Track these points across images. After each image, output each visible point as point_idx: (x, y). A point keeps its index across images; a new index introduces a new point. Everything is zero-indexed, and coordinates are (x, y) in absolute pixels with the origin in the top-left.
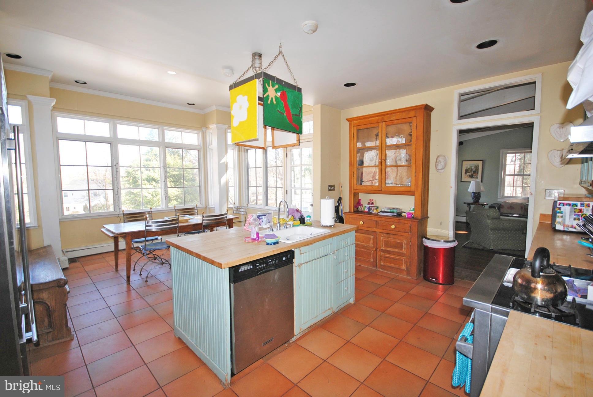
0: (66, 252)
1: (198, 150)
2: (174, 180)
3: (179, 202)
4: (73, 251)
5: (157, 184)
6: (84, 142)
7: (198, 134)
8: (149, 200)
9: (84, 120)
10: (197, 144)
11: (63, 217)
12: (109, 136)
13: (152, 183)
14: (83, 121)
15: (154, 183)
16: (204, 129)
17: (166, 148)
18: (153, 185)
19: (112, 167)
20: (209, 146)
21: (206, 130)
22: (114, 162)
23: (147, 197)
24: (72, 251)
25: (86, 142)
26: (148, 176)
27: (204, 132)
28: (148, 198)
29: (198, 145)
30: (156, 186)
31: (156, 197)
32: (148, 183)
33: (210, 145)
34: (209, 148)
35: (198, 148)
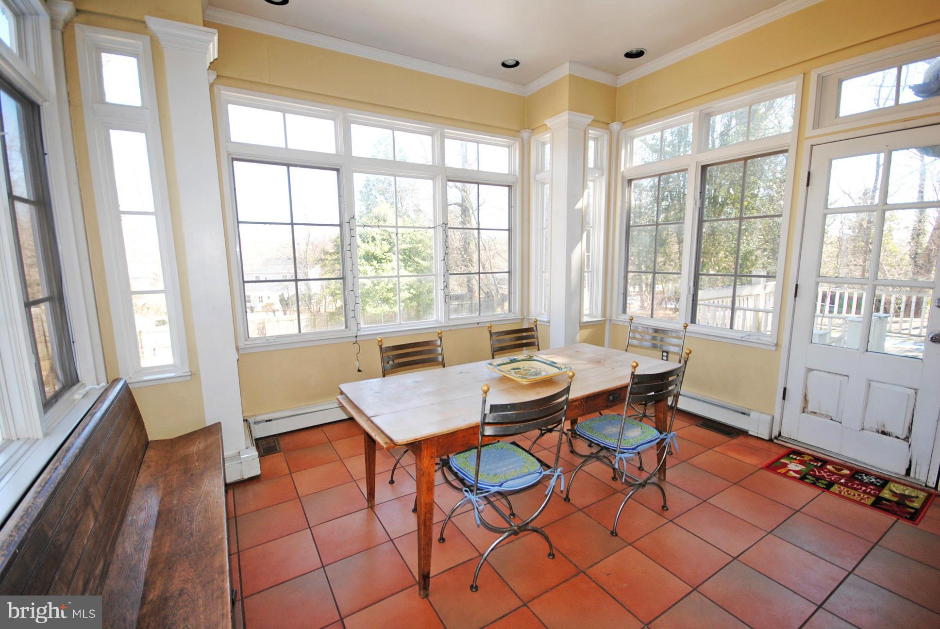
0: (255, 423)
1: (510, 187)
2: (404, 258)
3: (412, 294)
4: (270, 421)
5: (379, 264)
6: (285, 168)
7: (509, 147)
8: (368, 289)
9: (284, 112)
10: (507, 172)
11: (247, 343)
12: (333, 151)
13: (372, 263)
14: (280, 114)
15: (375, 263)
16: (525, 134)
17: (449, 180)
18: (372, 265)
19: (340, 225)
20: (537, 176)
21: (530, 137)
22: (346, 213)
23: (365, 285)
24: (267, 421)
25: (288, 165)
26: (366, 252)
27: (525, 141)
28: (367, 287)
29: (509, 174)
30: (377, 267)
31: (378, 286)
32: (367, 263)
33: (537, 172)
34: (537, 179)
35: (510, 181)
